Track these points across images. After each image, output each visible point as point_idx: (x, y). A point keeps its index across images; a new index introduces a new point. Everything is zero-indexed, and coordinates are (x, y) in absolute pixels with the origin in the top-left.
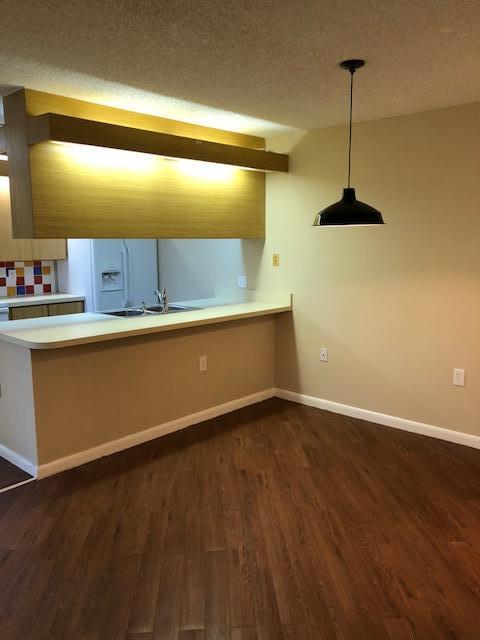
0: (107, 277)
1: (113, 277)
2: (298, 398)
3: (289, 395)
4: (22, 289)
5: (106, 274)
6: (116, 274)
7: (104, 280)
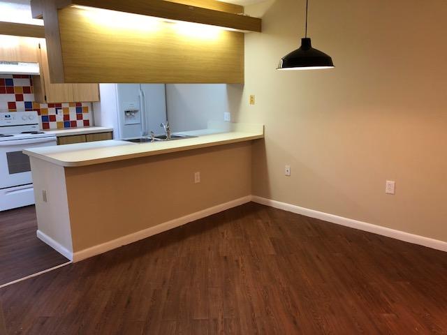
0: (128, 114)
1: (133, 114)
2: (268, 202)
3: (262, 200)
4: (68, 123)
5: (128, 112)
6: (135, 112)
7: (127, 117)
